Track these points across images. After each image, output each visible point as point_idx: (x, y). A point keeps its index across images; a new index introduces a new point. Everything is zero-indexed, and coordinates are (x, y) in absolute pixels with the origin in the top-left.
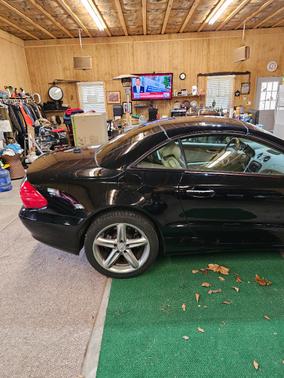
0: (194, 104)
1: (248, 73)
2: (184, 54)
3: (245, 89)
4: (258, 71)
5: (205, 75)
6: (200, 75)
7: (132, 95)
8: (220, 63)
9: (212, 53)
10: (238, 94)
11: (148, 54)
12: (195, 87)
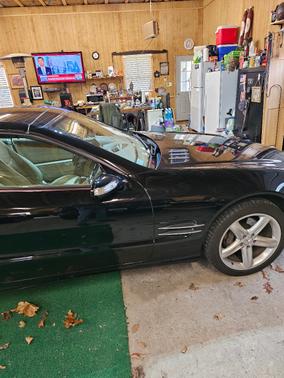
0: (112, 86)
1: (165, 51)
2: (94, 30)
3: (164, 70)
4: (176, 50)
5: (121, 54)
6: (114, 54)
7: (38, 79)
8: (135, 40)
9: (124, 29)
10: (157, 74)
11: (52, 29)
12: (111, 68)
